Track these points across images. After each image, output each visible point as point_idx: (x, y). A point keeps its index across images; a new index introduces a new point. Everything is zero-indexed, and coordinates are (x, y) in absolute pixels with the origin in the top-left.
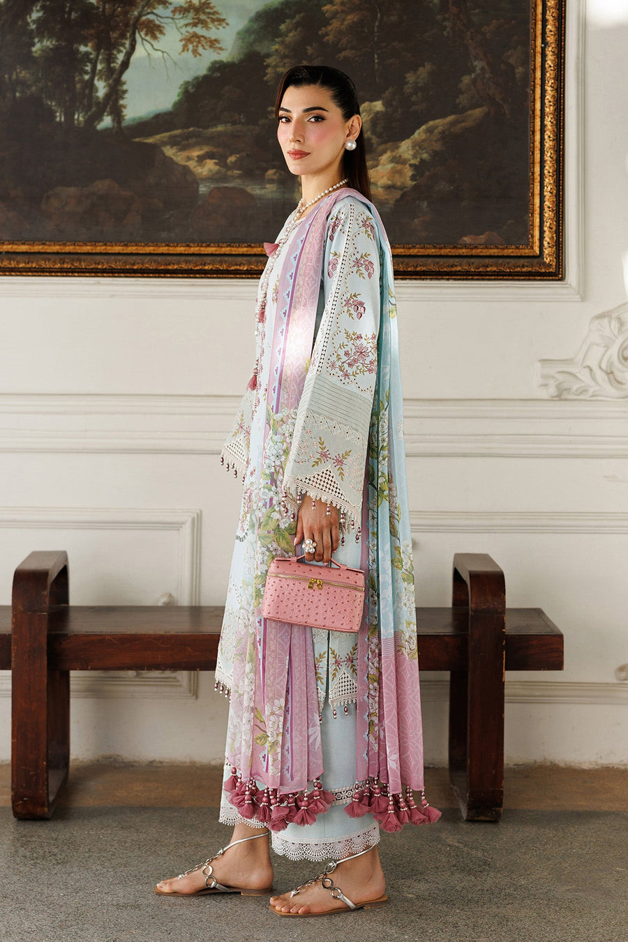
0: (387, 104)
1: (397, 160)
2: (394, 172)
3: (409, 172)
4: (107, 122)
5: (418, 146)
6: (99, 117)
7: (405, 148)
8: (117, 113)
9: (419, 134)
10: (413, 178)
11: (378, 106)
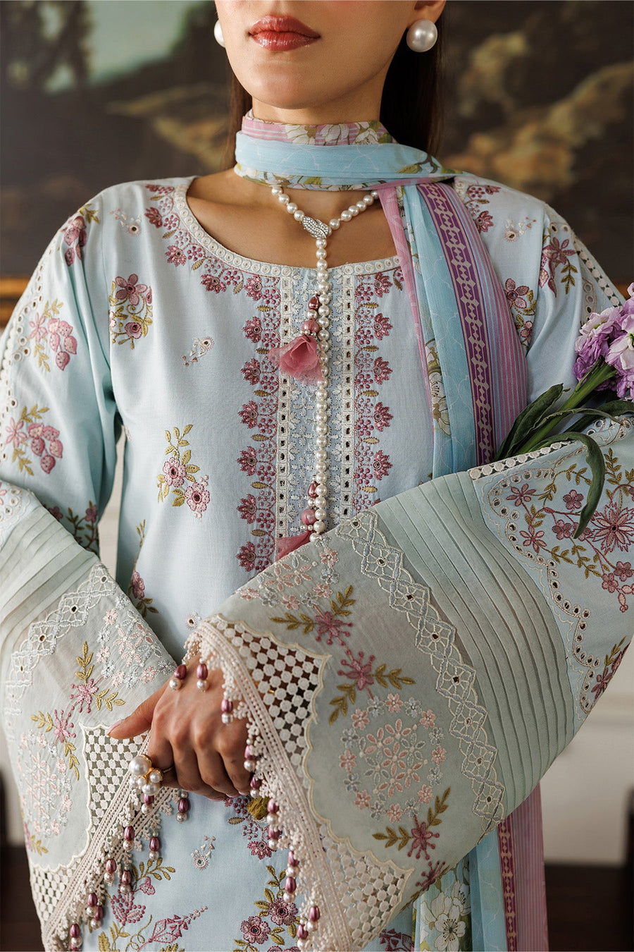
0: (532, 40)
1: (547, 139)
2: (542, 160)
3: (564, 159)
4: (62, 78)
5: (583, 114)
6: (47, 70)
7: (561, 117)
8: (79, 62)
9: (585, 92)
10: (574, 168)
11: (516, 44)
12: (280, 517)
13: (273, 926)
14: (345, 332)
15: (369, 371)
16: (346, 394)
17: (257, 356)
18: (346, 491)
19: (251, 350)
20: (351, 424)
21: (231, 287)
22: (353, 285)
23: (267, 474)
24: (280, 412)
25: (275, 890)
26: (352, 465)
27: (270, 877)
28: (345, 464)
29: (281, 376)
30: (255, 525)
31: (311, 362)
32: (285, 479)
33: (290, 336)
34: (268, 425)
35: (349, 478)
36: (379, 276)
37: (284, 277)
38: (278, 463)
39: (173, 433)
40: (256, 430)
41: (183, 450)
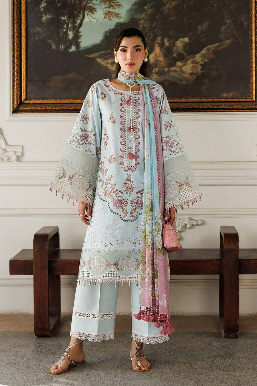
0: (190, 39)
1: (194, 62)
2: (193, 67)
3: (200, 67)
4: (73, 48)
5: (203, 56)
6: (70, 46)
8: (78, 45)
9: (204, 51)
10: (201, 70)
11: (186, 40)
12: (125, 124)
13: (128, 183)
14: (134, 99)
15: (137, 104)
16: (135, 107)
17: (122, 103)
18: (134, 121)
19: (121, 102)
20: (135, 111)
21: (118, 94)
22: (135, 93)
23: (124, 118)
24: (125, 110)
25: (128, 177)
26: (135, 117)
27: (127, 175)
28: (134, 117)
29: (125, 105)
30: (122, 125)
31: (130, 102)
32: (126, 119)
33: (126, 99)
34: (124, 112)
35: (135, 119)
36: (139, 93)
37: (126, 92)
38: (125, 117)
39: (110, 113)
40: (122, 112)
41: (112, 115)
